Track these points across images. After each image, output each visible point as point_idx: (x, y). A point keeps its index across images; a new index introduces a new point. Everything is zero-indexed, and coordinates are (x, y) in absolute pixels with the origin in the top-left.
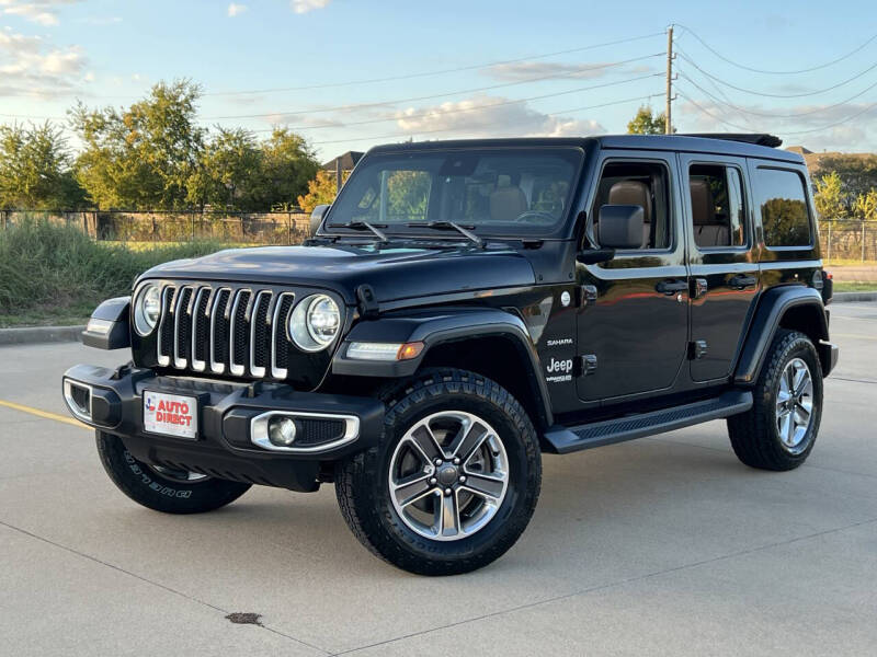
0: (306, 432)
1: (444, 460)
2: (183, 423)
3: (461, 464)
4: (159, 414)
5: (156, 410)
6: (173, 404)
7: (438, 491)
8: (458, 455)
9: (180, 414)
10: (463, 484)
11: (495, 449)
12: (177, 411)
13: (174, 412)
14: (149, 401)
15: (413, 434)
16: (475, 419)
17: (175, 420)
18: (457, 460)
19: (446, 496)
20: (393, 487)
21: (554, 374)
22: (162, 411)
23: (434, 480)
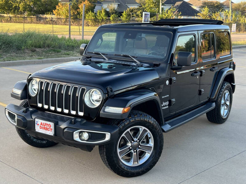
0: (92, 137)
1: (134, 141)
2: (49, 130)
3: (139, 142)
4: (40, 126)
5: (40, 125)
6: (45, 124)
7: (132, 151)
8: (138, 139)
9: (48, 127)
10: (140, 148)
11: (149, 136)
12: (47, 126)
13: (46, 127)
14: (37, 122)
15: (125, 134)
16: (144, 128)
17: (47, 129)
18: (138, 141)
19: (134, 152)
20: (119, 151)
21: (164, 106)
22: (42, 126)
23: (131, 148)
